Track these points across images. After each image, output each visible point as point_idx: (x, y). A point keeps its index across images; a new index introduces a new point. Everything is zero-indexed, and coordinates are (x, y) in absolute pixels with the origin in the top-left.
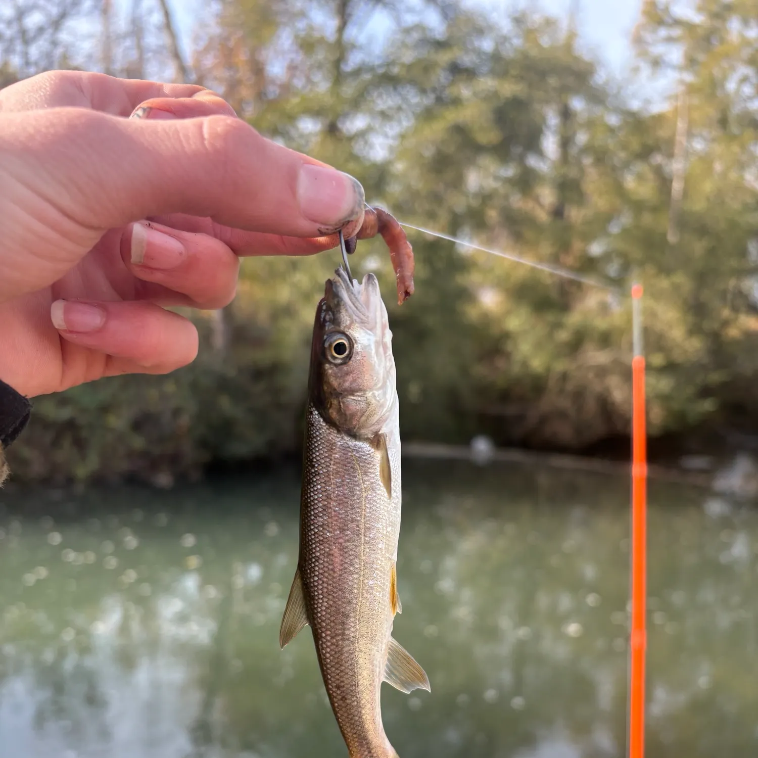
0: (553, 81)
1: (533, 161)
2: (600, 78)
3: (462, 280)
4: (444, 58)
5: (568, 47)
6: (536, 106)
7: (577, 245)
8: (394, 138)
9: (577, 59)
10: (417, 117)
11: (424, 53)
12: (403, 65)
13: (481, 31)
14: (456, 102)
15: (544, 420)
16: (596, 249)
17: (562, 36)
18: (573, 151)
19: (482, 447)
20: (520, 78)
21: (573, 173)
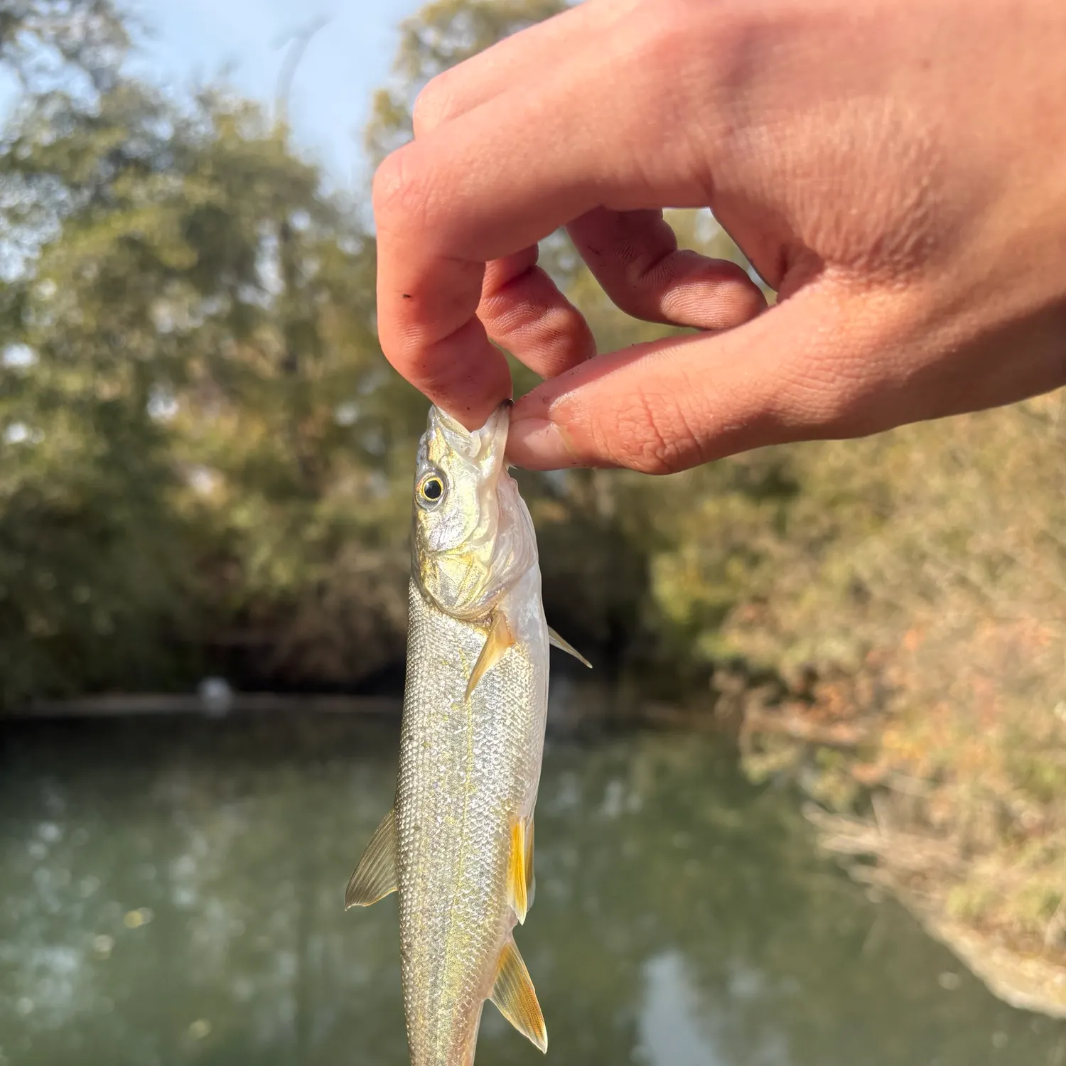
0: (262, 189)
1: (248, 295)
2: (326, 190)
3: (158, 456)
4: (102, 142)
5: (279, 142)
6: (245, 221)
7: (321, 410)
8: (31, 249)
9: (292, 163)
10: (67, 221)
11: (70, 131)
12: (35, 145)
13: (154, 111)
14: (124, 204)
15: (302, 648)
16: (347, 415)
17: (270, 128)
18: (301, 284)
19: (216, 693)
20: (215, 179)
21: (305, 312)
